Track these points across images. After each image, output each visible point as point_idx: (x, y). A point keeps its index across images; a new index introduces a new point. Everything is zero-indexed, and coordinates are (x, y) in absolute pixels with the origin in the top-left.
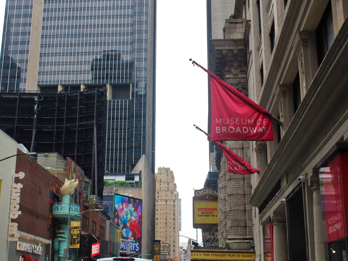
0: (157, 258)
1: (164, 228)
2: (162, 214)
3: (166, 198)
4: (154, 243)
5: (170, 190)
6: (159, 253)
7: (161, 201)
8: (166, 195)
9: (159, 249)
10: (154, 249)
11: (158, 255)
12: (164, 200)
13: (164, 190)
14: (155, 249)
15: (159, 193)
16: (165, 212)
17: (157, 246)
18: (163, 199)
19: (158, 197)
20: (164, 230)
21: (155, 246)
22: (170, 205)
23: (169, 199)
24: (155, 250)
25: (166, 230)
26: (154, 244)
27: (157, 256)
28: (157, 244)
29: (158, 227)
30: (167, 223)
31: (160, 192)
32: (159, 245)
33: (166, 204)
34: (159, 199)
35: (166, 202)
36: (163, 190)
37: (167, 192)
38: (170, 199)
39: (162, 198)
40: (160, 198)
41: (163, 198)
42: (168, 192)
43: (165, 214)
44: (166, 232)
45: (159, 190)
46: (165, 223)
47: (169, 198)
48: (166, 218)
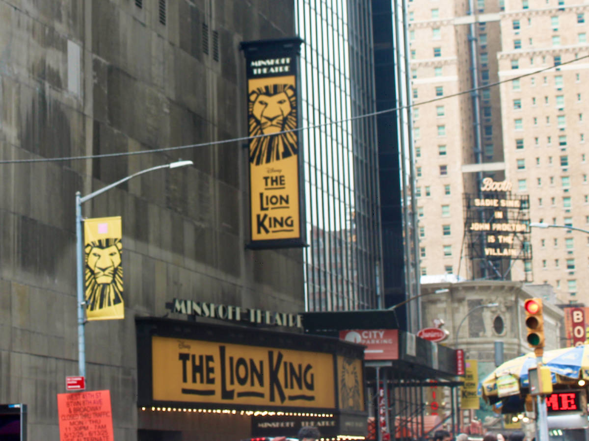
0: (279, 181)
1: (557, 180)
2: (541, 121)
3: (557, 47)
4: (250, 69)
5: (571, 9)
6: (292, 140)
7: (531, 59)
8: (552, 33)
9: (286, 108)
10: (251, 116)
11: (286, 154)
12: (544, 57)
13: (544, 12)
14: (257, 110)
15: (521, 25)
16: (552, 108)
17: (276, 90)
18: (540, 52)
19: (517, 45)
20: (558, 193)
21: (259, 92)
22: (577, 75)
23: (567, 50)
24: (258, 122)
25: (566, 191)
26: (250, 75)
27: (274, 164)
28: (269, 75)
29: (524, 180)
30: (569, 161)
31: (523, 23)
32: (290, 80)
33: (558, 73)
34: (521, 55)
35: (557, 62)
36: (537, 13)
37: (555, 16)
38: (574, 49)
39: (537, 50)
40: (525, 48)
41: (538, 46)
42: (562, 16)
43: (553, 118)
44: (565, 198)
45: (517, 14)
46: (557, 162)
47: (570, 46)
48: (560, 137)
